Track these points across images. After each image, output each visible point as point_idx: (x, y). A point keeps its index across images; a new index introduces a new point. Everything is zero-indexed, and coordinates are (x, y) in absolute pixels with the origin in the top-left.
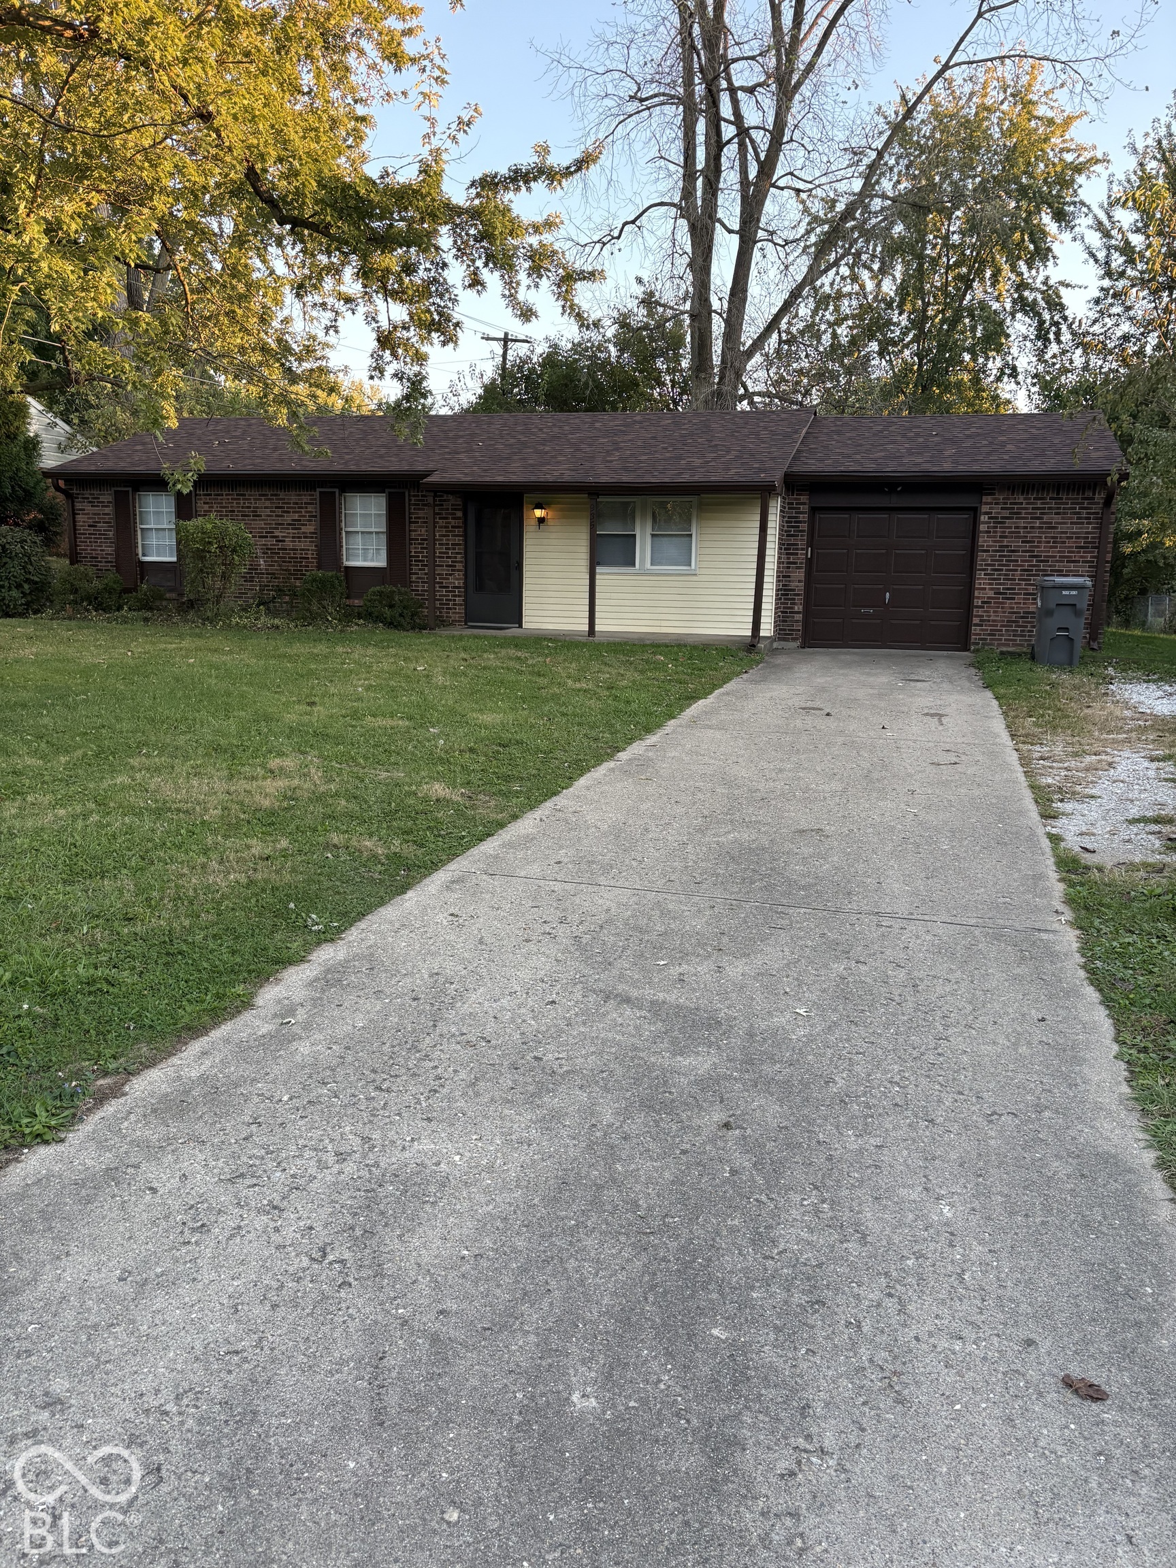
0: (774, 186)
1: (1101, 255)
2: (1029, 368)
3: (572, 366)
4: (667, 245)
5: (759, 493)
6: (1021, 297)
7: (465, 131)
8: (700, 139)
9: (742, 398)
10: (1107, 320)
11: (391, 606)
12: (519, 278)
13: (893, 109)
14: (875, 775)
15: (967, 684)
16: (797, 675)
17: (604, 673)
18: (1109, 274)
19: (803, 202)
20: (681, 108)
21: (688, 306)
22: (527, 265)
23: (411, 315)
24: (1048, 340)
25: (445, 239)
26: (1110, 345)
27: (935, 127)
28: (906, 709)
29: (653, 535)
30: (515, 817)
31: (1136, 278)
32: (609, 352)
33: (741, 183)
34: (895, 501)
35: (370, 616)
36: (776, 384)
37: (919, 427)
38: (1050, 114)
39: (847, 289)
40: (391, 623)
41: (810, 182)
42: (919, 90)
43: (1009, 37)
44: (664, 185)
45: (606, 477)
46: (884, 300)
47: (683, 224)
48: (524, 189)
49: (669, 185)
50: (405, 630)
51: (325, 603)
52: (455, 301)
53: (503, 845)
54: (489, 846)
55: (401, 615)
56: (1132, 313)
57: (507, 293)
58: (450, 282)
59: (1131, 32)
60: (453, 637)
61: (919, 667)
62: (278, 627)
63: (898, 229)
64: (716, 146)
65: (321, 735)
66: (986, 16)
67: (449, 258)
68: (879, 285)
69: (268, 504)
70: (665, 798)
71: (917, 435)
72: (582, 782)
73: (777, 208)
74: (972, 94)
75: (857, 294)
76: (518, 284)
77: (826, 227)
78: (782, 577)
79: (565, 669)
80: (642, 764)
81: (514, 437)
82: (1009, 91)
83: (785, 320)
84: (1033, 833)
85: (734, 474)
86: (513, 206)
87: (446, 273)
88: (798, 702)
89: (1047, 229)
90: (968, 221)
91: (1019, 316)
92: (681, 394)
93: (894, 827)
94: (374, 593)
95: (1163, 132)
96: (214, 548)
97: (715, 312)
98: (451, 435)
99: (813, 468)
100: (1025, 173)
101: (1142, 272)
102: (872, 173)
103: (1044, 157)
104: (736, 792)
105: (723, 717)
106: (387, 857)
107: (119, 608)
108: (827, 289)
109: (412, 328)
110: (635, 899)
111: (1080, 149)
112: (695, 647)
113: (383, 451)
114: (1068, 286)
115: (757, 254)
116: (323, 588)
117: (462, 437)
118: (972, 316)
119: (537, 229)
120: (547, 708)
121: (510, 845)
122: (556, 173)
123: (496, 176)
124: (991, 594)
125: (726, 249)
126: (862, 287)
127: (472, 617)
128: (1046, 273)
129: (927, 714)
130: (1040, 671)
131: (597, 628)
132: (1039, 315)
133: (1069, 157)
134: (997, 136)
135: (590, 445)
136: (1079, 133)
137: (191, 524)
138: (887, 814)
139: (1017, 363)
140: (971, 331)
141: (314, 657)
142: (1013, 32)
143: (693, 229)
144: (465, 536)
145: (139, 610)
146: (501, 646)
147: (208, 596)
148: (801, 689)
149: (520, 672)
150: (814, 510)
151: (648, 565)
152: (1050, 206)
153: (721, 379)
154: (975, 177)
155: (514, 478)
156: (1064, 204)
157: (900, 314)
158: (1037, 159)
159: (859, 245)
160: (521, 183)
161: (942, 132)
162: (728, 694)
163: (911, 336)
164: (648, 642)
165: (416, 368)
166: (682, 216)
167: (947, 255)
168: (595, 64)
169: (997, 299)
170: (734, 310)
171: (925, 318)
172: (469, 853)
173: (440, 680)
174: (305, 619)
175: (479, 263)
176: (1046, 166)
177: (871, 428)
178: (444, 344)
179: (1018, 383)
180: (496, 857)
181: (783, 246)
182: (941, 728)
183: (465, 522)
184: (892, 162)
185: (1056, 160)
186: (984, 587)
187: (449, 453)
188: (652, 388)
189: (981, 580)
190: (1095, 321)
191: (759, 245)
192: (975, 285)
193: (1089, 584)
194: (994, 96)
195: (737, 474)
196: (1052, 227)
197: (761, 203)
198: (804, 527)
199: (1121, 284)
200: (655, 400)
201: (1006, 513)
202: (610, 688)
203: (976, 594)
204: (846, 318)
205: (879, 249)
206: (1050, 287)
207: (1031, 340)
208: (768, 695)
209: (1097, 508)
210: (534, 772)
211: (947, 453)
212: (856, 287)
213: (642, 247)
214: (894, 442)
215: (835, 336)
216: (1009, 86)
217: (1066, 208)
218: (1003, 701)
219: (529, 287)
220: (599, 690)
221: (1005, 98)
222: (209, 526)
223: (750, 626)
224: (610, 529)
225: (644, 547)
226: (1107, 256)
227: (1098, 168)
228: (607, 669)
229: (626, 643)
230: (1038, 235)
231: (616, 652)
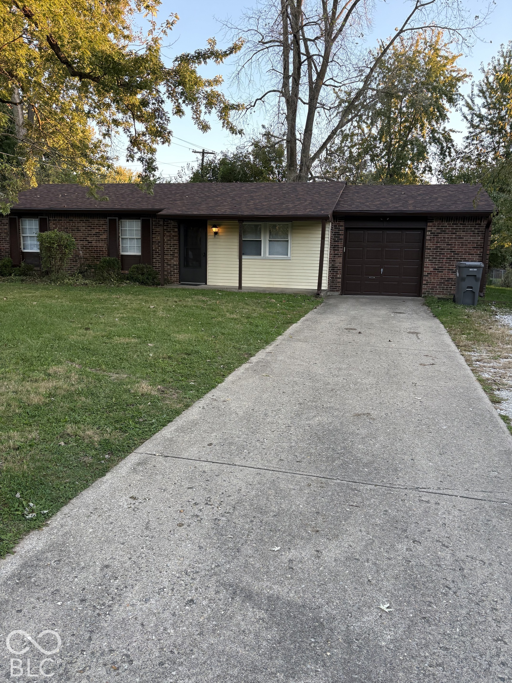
0: (324, 84)
1: (469, 117)
2: (437, 168)
3: (233, 164)
4: (276, 109)
5: (321, 220)
6: (434, 136)
7: (170, 28)
8: (291, 60)
9: (310, 179)
10: (471, 147)
11: (143, 274)
12: (201, 109)
13: (376, 52)
14: (392, 372)
15: (425, 315)
16: (341, 310)
17: (245, 309)
18: (473, 126)
19: (336, 93)
20: (282, 48)
21: (285, 138)
22: (204, 102)
23: (146, 128)
24: (445, 155)
25: (162, 88)
26: (473, 158)
27: (395, 60)
28: (398, 329)
29: (270, 241)
30: (187, 406)
31: (483, 128)
32: (250, 159)
33: (309, 82)
34: (385, 225)
35: (132, 279)
36: (325, 174)
37: (396, 190)
38: (446, 54)
39: (357, 131)
40: (142, 282)
41: (340, 83)
42: (388, 43)
43: (430, 18)
44: (274, 81)
45: (246, 212)
46: (372, 137)
47: (283, 99)
48: (203, 62)
49: (277, 82)
50: (149, 286)
51: (110, 272)
52: (168, 120)
53: (176, 430)
54: (168, 431)
55: (147, 278)
56: (483, 143)
57: (195, 117)
58: (166, 110)
59: (484, 17)
60: (172, 289)
61: (399, 305)
62: (87, 284)
63: (379, 105)
64: (298, 65)
65: (86, 349)
66: (419, 8)
67: (164, 97)
68: (370, 130)
69: (84, 224)
70: (277, 390)
71: (395, 194)
72: (230, 378)
73: (326, 93)
74: (412, 45)
75: (361, 134)
76: (200, 112)
77: (347, 104)
78: (332, 261)
79: (225, 306)
80: (265, 365)
81: (203, 194)
82: (428, 44)
83: (329, 145)
84: (492, 416)
85: (309, 211)
86: (197, 70)
87: (163, 106)
88: (343, 325)
89: (444, 106)
90: (410, 102)
91: (433, 144)
92: (282, 178)
93: (411, 411)
94: (134, 268)
95: (496, 63)
96: (55, 246)
97: (298, 140)
98: (173, 192)
99: (346, 209)
100: (435, 81)
101: (486, 126)
102: (368, 79)
103: (443, 74)
104: (317, 385)
105: (306, 334)
106: (100, 443)
107: (10, 275)
108: (347, 132)
109: (147, 135)
110: (258, 478)
111: (459, 70)
112: (290, 295)
113: (140, 199)
114: (454, 131)
115: (316, 114)
116: (109, 265)
117: (178, 193)
118: (412, 144)
119: (210, 83)
120: (214, 330)
121: (181, 430)
122: (219, 54)
123: (188, 56)
124: (432, 269)
125: (302, 111)
126: (363, 131)
127: (182, 280)
128: (444, 126)
129: (409, 333)
130: (460, 307)
131: (243, 285)
132: (442, 144)
133: (454, 74)
134: (423, 64)
135: (240, 197)
136: (459, 64)
137: (44, 234)
138: (405, 401)
139: (431, 165)
140: (411, 151)
141: (100, 301)
142: (431, 16)
143: (288, 102)
144: (179, 240)
145: (20, 275)
146: (195, 294)
147: (52, 269)
148: (343, 318)
149: (203, 309)
150: (347, 229)
151: (267, 255)
152: (446, 96)
153: (300, 170)
154: (413, 82)
155: (202, 213)
156: (452, 95)
157: (380, 143)
158: (440, 74)
159: (362, 112)
160: (202, 60)
161: (398, 62)
162: (307, 320)
163: (384, 153)
164: (267, 292)
165: (150, 156)
166: (283, 96)
167: (401, 117)
168: (243, 27)
169: (423, 136)
170: (306, 139)
171: (391, 145)
172: (154, 437)
173: (160, 313)
174: (100, 280)
175: (180, 101)
176: (444, 78)
177: (373, 190)
178: (163, 143)
179: (432, 174)
180: (171, 440)
181: (329, 110)
182: (419, 341)
183: (179, 234)
184: (376, 75)
185: (448, 75)
186: (428, 267)
187: (172, 201)
188: (269, 174)
189: (427, 263)
190: (466, 147)
191: (318, 109)
192: (413, 130)
193: (483, 265)
194: (421, 46)
195: (310, 211)
196: (447, 105)
197: (318, 91)
198: (342, 237)
199: (478, 131)
200: (270, 180)
201: (439, 231)
202: (248, 318)
203: (425, 269)
204: (355, 145)
205: (370, 114)
206: (446, 132)
207: (438, 155)
208: (328, 321)
209: (482, 229)
210: (203, 371)
211: (410, 202)
212: (360, 131)
213: (265, 111)
214: (384, 197)
215: (351, 153)
216: (428, 42)
217: (453, 96)
218: (446, 325)
219: (205, 113)
220: (242, 319)
221: (427, 47)
222: (53, 235)
223: (317, 285)
224: (249, 238)
225: (265, 246)
226: (472, 118)
227: (467, 79)
228: (247, 307)
229: (257, 293)
230: (441, 109)
231: (251, 297)
